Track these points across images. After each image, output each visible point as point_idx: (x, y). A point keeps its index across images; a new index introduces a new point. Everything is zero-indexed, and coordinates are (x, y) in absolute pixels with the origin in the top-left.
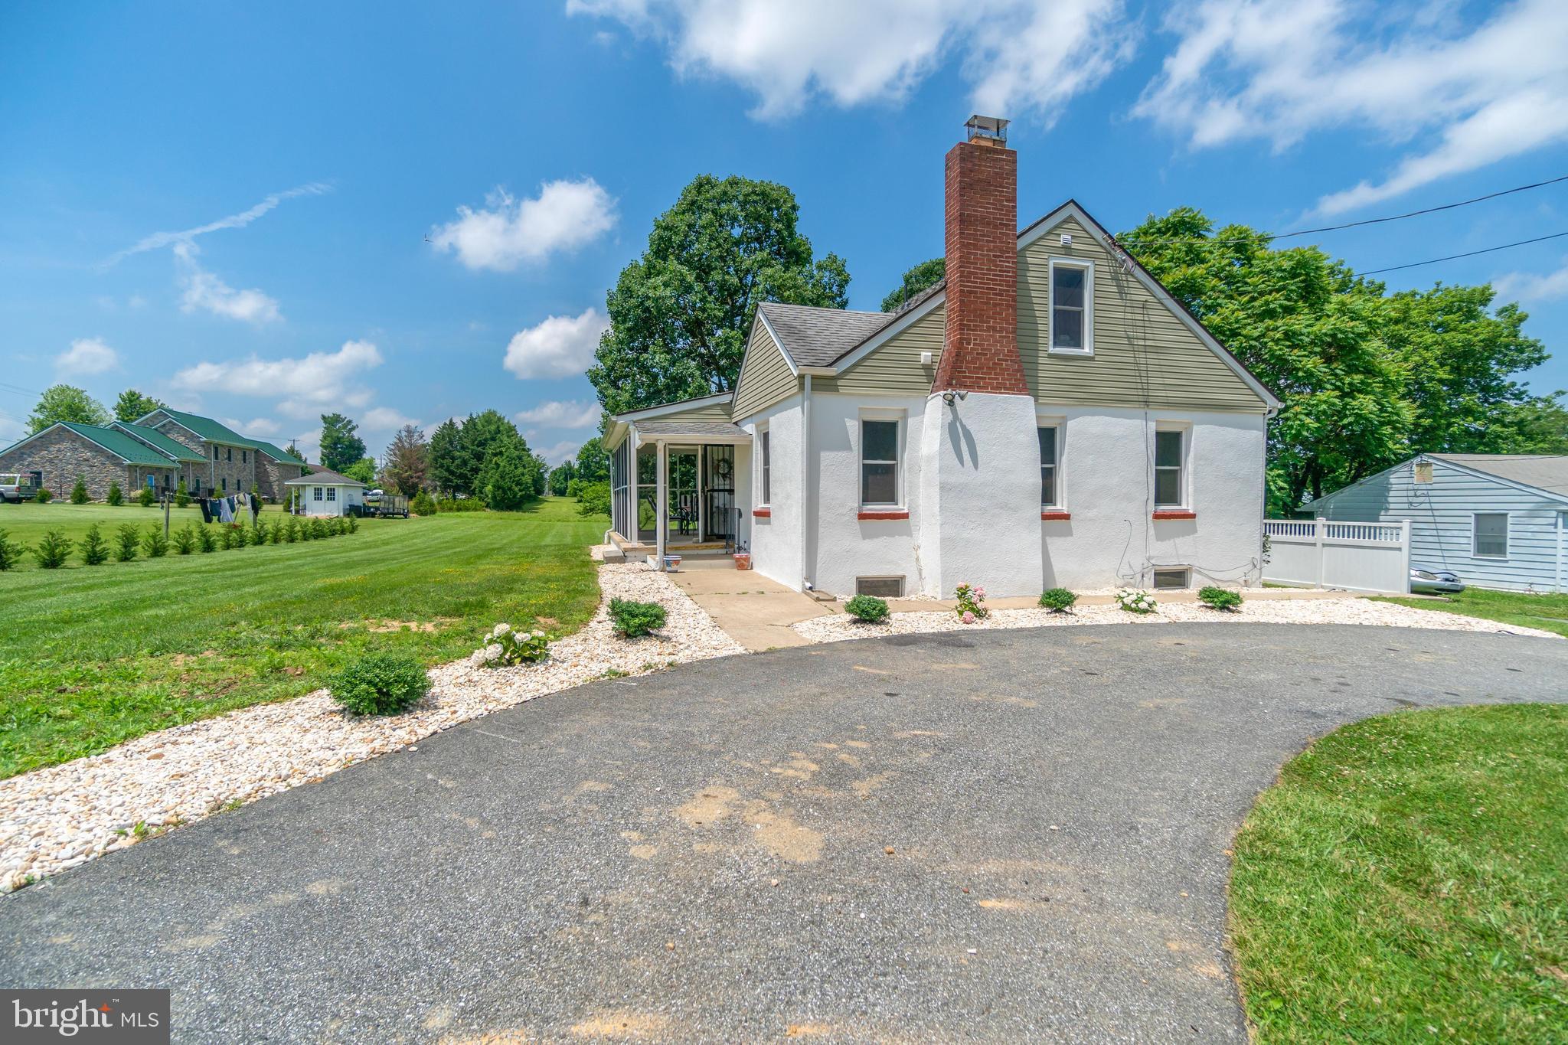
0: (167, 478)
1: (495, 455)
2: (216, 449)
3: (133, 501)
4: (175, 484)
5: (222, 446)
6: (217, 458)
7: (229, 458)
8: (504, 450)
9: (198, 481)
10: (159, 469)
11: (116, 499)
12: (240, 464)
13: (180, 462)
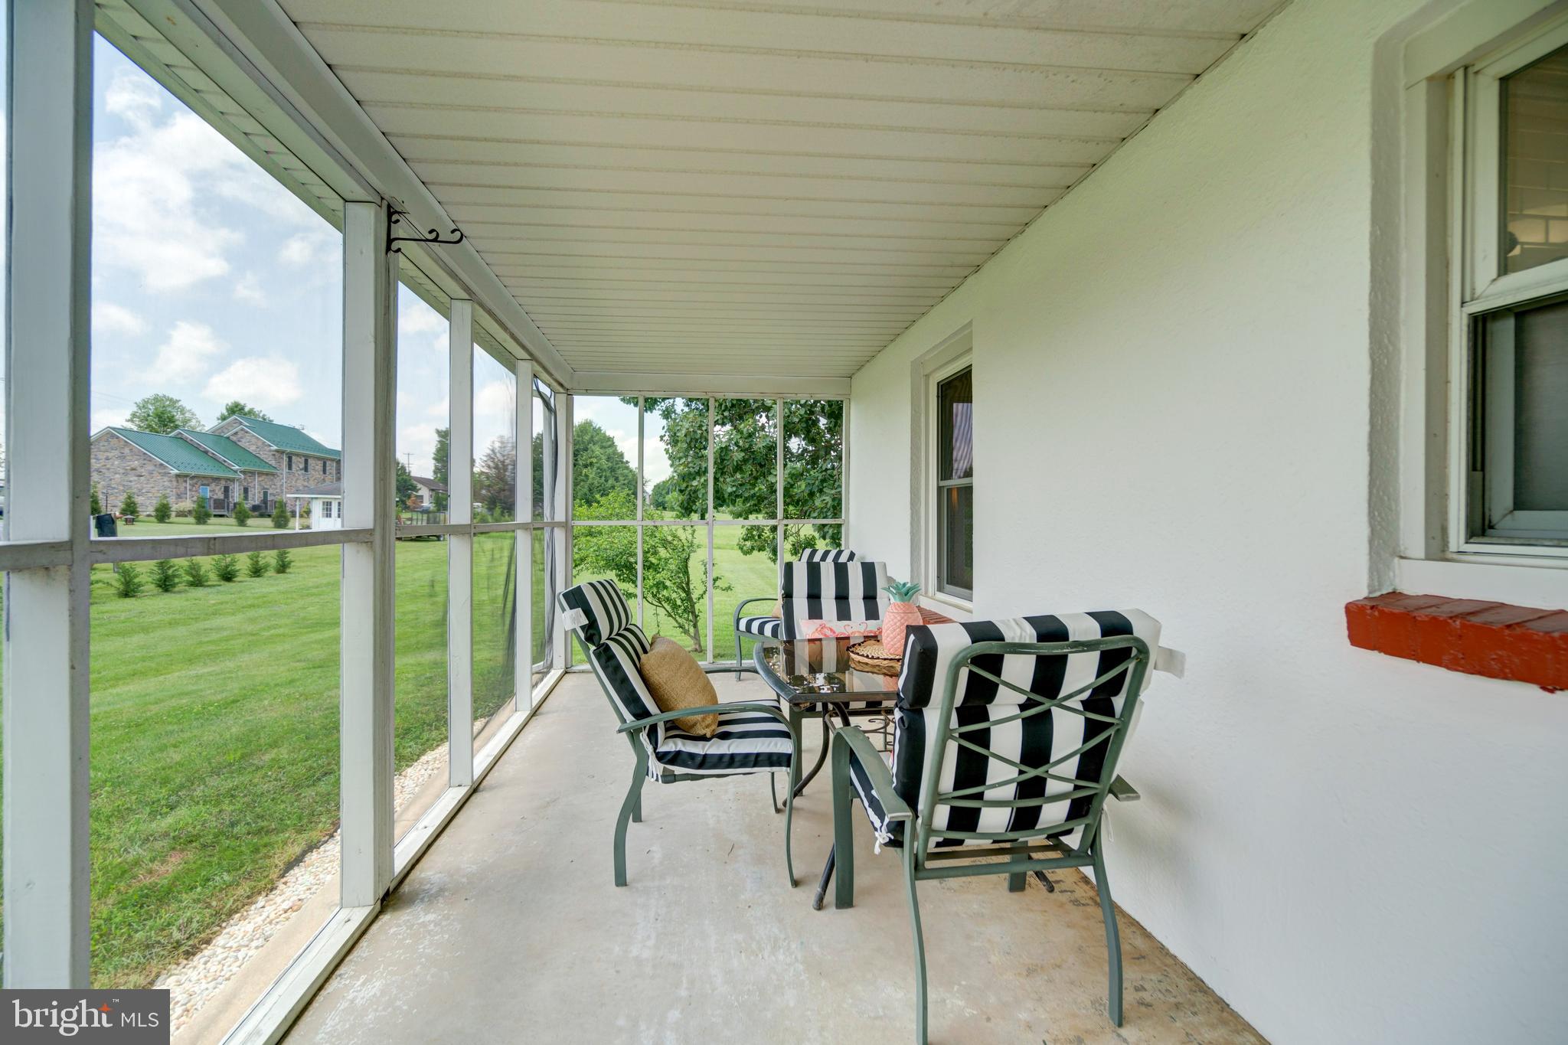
0: (226, 490)
1: (586, 466)
2: (290, 459)
3: (181, 514)
4: (236, 496)
5: (298, 455)
6: (290, 467)
7: (306, 469)
8: (594, 460)
9: (265, 494)
10: (217, 479)
11: (162, 514)
12: (319, 475)
13: (244, 472)
